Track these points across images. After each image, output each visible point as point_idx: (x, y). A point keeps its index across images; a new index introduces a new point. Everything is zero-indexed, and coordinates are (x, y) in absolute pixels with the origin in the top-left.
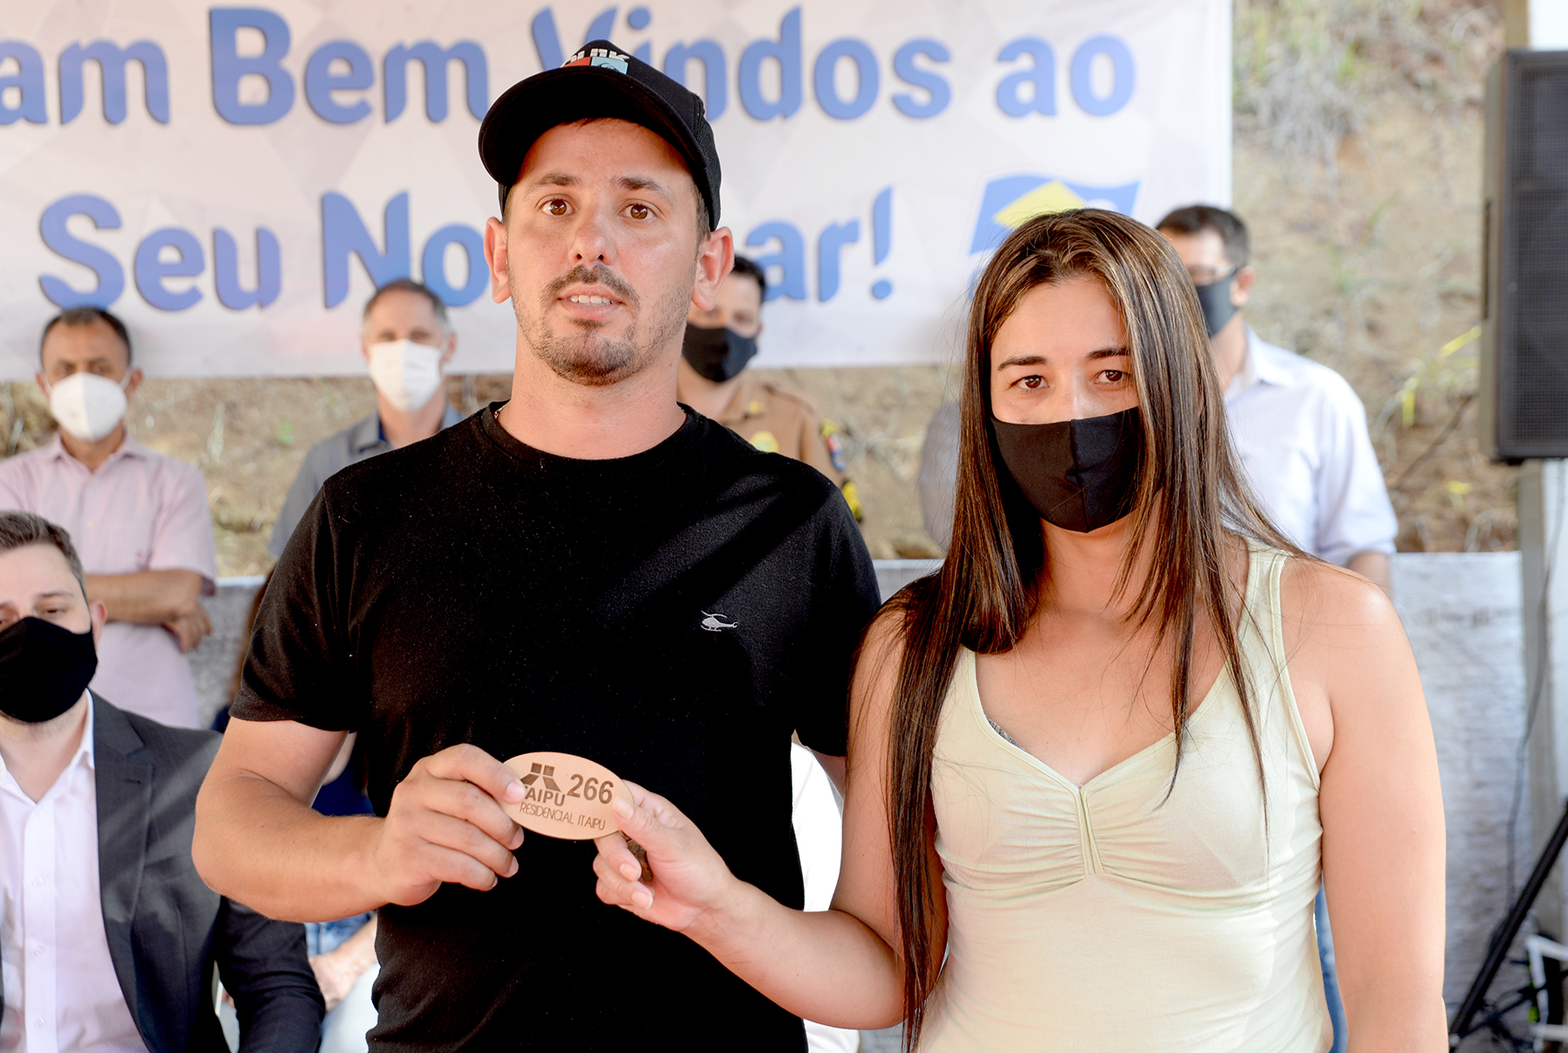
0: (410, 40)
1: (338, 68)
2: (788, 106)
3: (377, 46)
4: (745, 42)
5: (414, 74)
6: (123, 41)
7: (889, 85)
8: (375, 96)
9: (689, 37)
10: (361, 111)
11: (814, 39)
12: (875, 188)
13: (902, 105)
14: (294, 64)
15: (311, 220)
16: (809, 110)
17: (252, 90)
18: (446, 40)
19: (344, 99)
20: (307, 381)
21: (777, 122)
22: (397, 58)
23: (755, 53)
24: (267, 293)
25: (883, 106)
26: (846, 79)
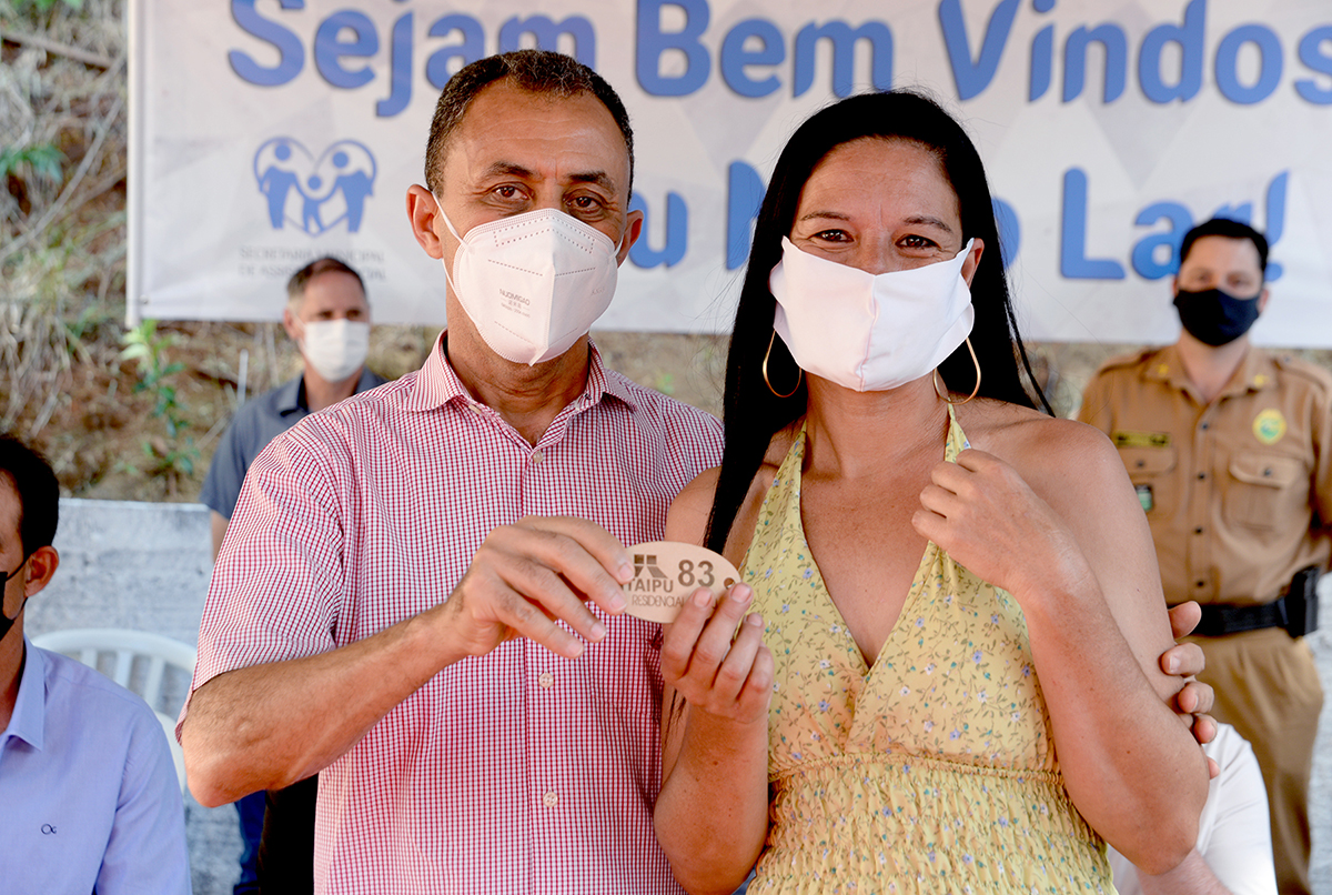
0: (821, 19)
1: (753, 45)
2: (1187, 89)
3: (790, 25)
4: (1147, 26)
5: (824, 51)
6: (558, 15)
7: (1293, 70)
8: (785, 72)
9: (1092, 20)
10: (772, 85)
11: (1218, 24)
12: (1271, 171)
13: (1305, 91)
14: (712, 40)
15: (718, 186)
16: (1209, 95)
17: (672, 64)
18: (855, 20)
19: (757, 74)
20: (688, 336)
21: (1175, 106)
22: (808, 35)
23: (1158, 36)
24: (674, 252)
25: (1285, 90)
26: (1248, 64)
